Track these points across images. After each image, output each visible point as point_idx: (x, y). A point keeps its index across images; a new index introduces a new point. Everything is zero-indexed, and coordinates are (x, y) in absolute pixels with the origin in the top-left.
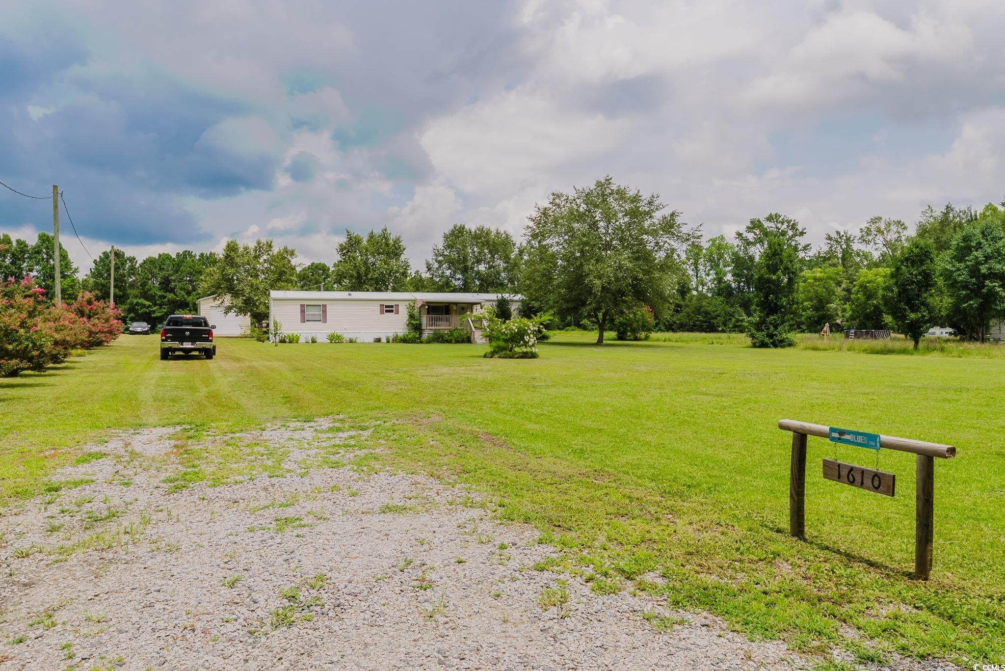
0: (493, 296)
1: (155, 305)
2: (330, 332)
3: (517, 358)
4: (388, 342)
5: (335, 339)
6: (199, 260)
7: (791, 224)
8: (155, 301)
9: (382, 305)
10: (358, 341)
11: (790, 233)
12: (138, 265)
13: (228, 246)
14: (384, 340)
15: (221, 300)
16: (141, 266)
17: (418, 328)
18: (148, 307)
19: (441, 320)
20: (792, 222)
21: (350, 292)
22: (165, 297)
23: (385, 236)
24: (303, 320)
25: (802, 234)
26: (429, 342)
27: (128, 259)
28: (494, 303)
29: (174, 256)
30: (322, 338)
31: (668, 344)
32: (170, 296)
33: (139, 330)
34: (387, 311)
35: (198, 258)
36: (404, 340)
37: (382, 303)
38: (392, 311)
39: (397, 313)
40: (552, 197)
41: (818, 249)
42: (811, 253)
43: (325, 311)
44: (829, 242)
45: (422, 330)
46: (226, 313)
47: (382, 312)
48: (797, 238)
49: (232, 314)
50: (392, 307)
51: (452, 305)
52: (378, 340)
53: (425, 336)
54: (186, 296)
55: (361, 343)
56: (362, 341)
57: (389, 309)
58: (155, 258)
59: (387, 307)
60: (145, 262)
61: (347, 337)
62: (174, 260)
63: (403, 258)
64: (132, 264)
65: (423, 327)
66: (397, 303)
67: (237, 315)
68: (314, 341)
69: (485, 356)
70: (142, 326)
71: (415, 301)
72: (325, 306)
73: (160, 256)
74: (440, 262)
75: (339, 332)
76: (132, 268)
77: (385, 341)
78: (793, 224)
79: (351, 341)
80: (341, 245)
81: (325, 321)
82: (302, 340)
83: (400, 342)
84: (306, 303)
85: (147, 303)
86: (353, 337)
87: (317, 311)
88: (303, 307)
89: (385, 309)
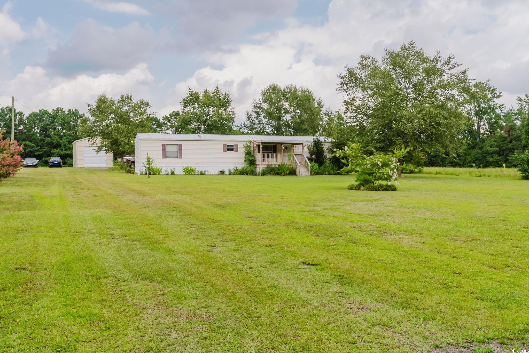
0: (311, 139)
1: (37, 146)
2: (185, 166)
3: (383, 190)
4: (230, 174)
5: (189, 172)
6: (68, 114)
7: (491, 89)
8: (38, 144)
9: (224, 145)
10: (207, 173)
11: (490, 96)
12: (25, 118)
13: (100, 99)
14: (227, 172)
15: (93, 141)
16: (27, 118)
17: (252, 162)
18: (32, 148)
19: (270, 157)
20: (492, 88)
21: (199, 135)
22: (44, 140)
23: (217, 92)
24: (164, 156)
25: (499, 96)
26: (264, 174)
27: (18, 113)
28: (310, 144)
29: (50, 111)
30: (179, 171)
31: (438, 176)
32: (48, 140)
33: (30, 163)
34: (229, 150)
35: (67, 112)
36: (243, 173)
37: (225, 143)
38: (232, 150)
39: (237, 151)
40: (361, 59)
41: (510, 107)
42: (505, 111)
43: (180, 150)
44: (520, 102)
45: (256, 165)
46: (98, 151)
47: (225, 151)
48: (495, 100)
49: (103, 152)
50: (232, 146)
51: (278, 145)
52: (223, 173)
53: (259, 169)
54: (59, 140)
55: (208, 175)
56: (210, 173)
57: (230, 148)
58: (37, 113)
59: (228, 146)
60: (30, 115)
61: (198, 170)
62: (50, 114)
63: (229, 109)
64: (21, 117)
65: (257, 163)
66: (236, 143)
67: (106, 153)
68: (173, 173)
69: (351, 188)
70: (34, 161)
71: (250, 142)
72: (180, 146)
73: (40, 111)
74: (258, 113)
75: (192, 166)
76: (21, 120)
77: (228, 174)
78: (493, 90)
79: (202, 174)
80: (184, 100)
81: (181, 157)
82: (163, 172)
83: (240, 174)
84: (166, 143)
85: (33, 145)
86: (203, 170)
87: (175, 149)
88: (164, 146)
89: (227, 148)
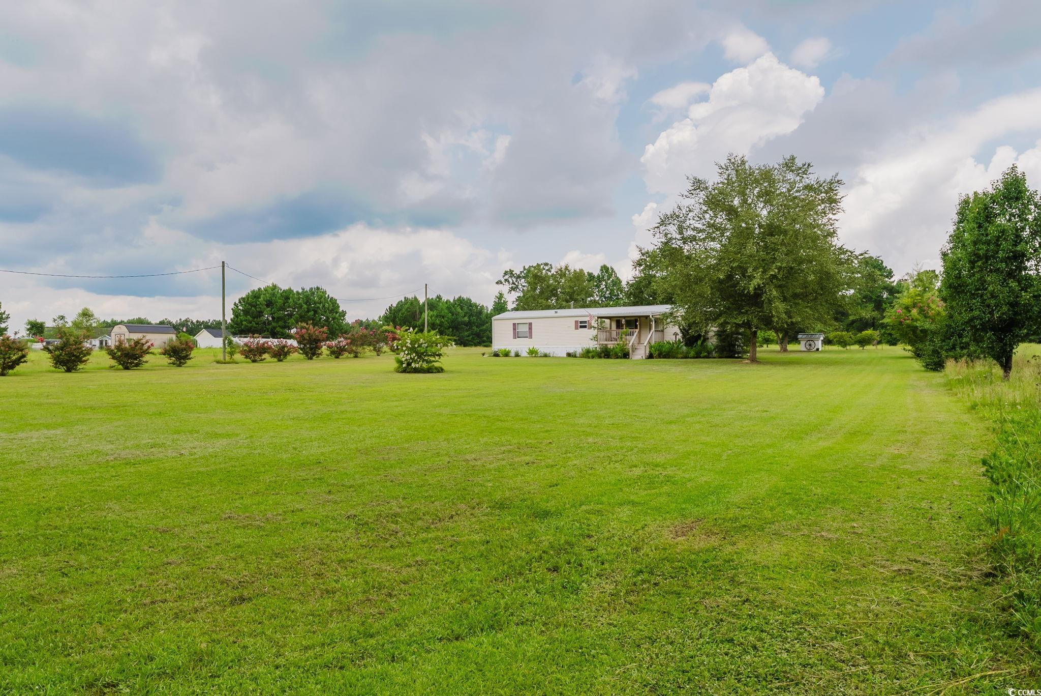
2: (531, 347)
4: (577, 356)
5: (533, 353)
9: (576, 322)
10: (550, 355)
21: (556, 310)
24: (514, 336)
30: (524, 353)
34: (581, 327)
37: (577, 319)
38: (585, 327)
39: (589, 328)
43: (530, 328)
47: (576, 328)
50: (585, 322)
52: (569, 355)
55: (553, 357)
56: (555, 355)
57: (583, 325)
59: (581, 322)
61: (543, 352)
66: (589, 318)
68: (519, 355)
72: (530, 324)
75: (537, 347)
79: (546, 356)
81: (530, 337)
82: (512, 354)
84: (516, 321)
86: (547, 351)
87: (525, 328)
88: (514, 324)
89: (579, 325)
